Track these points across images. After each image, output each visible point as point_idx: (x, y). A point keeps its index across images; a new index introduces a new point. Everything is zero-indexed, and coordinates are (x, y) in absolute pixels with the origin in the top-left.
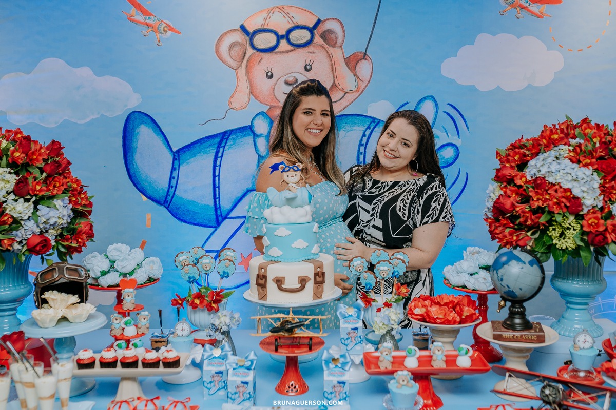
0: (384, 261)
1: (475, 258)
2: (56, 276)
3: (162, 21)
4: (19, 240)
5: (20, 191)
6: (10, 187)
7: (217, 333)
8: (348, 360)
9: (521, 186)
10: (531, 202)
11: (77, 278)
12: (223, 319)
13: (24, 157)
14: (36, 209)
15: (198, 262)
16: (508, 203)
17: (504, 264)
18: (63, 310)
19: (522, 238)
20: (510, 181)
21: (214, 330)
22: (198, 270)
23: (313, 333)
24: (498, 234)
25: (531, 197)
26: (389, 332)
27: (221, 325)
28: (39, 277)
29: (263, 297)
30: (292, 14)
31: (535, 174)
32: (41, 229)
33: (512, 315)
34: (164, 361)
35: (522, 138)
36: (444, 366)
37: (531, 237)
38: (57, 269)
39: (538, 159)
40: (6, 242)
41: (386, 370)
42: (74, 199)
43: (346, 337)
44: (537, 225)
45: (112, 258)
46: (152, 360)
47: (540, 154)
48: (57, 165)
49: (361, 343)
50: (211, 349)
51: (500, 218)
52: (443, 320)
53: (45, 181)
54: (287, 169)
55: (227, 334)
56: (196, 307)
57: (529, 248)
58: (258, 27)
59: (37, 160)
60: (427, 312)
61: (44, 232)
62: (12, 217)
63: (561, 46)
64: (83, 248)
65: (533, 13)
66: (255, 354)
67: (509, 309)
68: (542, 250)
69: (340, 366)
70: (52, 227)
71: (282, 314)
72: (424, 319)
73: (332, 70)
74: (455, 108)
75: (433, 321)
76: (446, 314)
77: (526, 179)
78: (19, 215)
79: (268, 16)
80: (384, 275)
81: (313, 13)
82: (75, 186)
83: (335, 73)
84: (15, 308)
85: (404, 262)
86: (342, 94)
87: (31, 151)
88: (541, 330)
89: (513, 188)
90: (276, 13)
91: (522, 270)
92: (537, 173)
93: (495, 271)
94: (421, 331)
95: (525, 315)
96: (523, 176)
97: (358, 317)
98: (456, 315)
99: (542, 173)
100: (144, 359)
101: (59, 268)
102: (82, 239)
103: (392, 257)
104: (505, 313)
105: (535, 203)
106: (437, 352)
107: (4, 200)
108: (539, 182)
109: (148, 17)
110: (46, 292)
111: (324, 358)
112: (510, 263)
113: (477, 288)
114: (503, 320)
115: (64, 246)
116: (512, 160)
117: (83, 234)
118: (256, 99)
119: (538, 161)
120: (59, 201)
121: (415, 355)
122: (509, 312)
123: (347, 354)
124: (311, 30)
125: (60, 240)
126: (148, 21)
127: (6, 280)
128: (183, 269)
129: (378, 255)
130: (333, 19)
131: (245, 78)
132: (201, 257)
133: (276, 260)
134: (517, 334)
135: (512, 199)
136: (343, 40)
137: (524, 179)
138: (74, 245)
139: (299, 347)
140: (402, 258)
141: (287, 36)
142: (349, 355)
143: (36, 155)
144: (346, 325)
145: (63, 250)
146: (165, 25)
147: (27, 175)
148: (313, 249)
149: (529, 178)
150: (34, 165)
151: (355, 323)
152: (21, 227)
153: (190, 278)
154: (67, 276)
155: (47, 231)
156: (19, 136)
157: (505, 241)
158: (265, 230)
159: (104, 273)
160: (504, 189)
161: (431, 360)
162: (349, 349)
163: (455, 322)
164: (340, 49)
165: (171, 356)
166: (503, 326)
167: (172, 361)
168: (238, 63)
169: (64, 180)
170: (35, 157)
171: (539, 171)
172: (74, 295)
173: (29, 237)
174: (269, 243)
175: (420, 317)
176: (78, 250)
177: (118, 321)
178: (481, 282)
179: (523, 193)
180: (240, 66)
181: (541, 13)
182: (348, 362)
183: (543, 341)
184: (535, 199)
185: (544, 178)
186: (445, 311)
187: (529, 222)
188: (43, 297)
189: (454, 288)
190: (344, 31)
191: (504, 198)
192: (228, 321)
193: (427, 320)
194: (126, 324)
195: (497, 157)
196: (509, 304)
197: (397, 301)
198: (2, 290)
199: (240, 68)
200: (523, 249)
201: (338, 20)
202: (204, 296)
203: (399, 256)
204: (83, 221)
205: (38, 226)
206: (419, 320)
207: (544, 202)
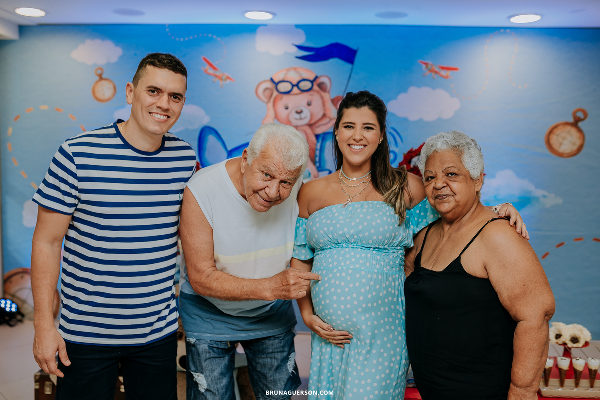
3: (224, 74)
63: (459, 96)
65: (442, 76)
109: (216, 71)
124: (312, 82)
126: (216, 74)
141: (297, 85)
146: (226, 77)
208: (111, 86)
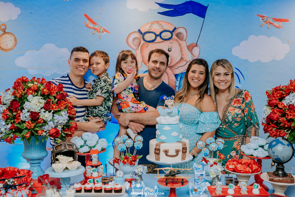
0: (214, 143)
1: (257, 142)
2: (63, 148)
3: (101, 27)
4: (45, 130)
5: (47, 107)
6: (42, 105)
7: (136, 176)
8: (201, 190)
9: (281, 109)
10: (287, 116)
11: (72, 149)
12: (139, 169)
13: (48, 92)
14: (53, 116)
15: (125, 142)
16: (275, 117)
17: (275, 145)
18: (66, 164)
19: (282, 133)
20: (276, 106)
21: (135, 174)
22: (126, 145)
23: (184, 177)
24: (269, 131)
25: (288, 114)
26: (217, 176)
27: (138, 172)
28: (54, 148)
29: (158, 159)
30: (162, 25)
31: (289, 103)
32: (55, 125)
33: (278, 169)
34: (115, 189)
35: (280, 86)
36: (247, 194)
37: (287, 133)
38: (63, 145)
39: (290, 96)
40: (40, 131)
41: (219, 195)
42: (69, 111)
43: (198, 178)
44: (290, 127)
45: (85, 140)
46: (109, 189)
47: (290, 94)
48: (62, 95)
49: (204, 181)
50: (135, 184)
51: (270, 123)
52: (244, 171)
53: (57, 103)
54: (168, 98)
55: (140, 176)
56: (125, 163)
57: (286, 138)
58: (147, 30)
59: (53, 93)
60: (236, 167)
61: (56, 127)
62: (43, 120)
63: (288, 42)
64: (73, 135)
65: (275, 26)
66: (158, 187)
67: (276, 167)
68: (292, 139)
69: (198, 193)
70: (60, 125)
71: (169, 167)
72: (234, 170)
73: (181, 51)
74: (238, 70)
75: (239, 172)
76: (244, 168)
77: (284, 105)
78: (46, 119)
79: (151, 25)
80: (213, 149)
81: (172, 24)
82: (70, 105)
83: (182, 53)
84: (40, 162)
85: (223, 143)
86: (185, 62)
87: (51, 89)
88: (292, 177)
89: (277, 110)
90: (155, 24)
91: (284, 148)
92: (290, 103)
93: (270, 149)
94: (229, 176)
95: (284, 170)
96: (282, 104)
97: (203, 169)
98: (250, 169)
99: (292, 102)
100: (105, 188)
101: (64, 144)
102: (72, 130)
103: (217, 141)
104: (274, 168)
105: (289, 117)
106: (243, 187)
107: (40, 111)
108: (291, 107)
109: (95, 25)
110: (58, 156)
111: (190, 189)
112: (278, 145)
113: (258, 156)
114: (273, 172)
115: (64, 134)
116: (276, 96)
117: (73, 128)
118: (145, 64)
119: (290, 97)
120: (63, 112)
121: (233, 187)
122: (276, 168)
123: (201, 187)
124: (172, 32)
125: (63, 131)
126: (95, 27)
127: (37, 149)
128: (118, 145)
129: (210, 139)
130: (182, 27)
131: (140, 54)
132: (127, 140)
133: (163, 141)
134: (281, 179)
135: (277, 115)
136: (186, 37)
137: (283, 105)
138: (69, 133)
139: (176, 183)
140: (221, 141)
141: (160, 35)
142: (202, 187)
143: (53, 90)
144: (198, 173)
145: (64, 135)
146: (103, 29)
147: (49, 100)
148: (180, 136)
149: (286, 105)
150: (51, 95)
151: (202, 172)
152: (47, 125)
153: (122, 149)
154: (68, 148)
155: (57, 127)
156: (44, 81)
157: (273, 135)
158: (158, 127)
159: (81, 147)
160: (273, 110)
161: (240, 191)
162: (199, 184)
163: (249, 172)
164: (185, 42)
165: (118, 187)
166: (273, 174)
167: (119, 189)
168: (137, 47)
169: (65, 102)
170: (52, 91)
171: (291, 101)
172: (70, 157)
173: (50, 129)
174: (160, 133)
175: (232, 170)
176: (71, 136)
177: (90, 170)
178: (261, 153)
179: (283, 112)
180: (138, 48)
181: (279, 26)
182: (202, 191)
183: (294, 182)
184: (289, 115)
185: (293, 105)
186: (244, 167)
187: (286, 126)
188: (56, 158)
189: (247, 156)
190: (187, 33)
191: (273, 114)
192: (142, 170)
193: (236, 171)
194: (93, 171)
195: (266, 94)
196: (276, 164)
197: (219, 161)
198: (35, 154)
199: (138, 49)
200: (283, 138)
201: (184, 28)
202: (129, 158)
203: (220, 140)
204: (72, 121)
205: (54, 124)
206: (232, 171)
207: (293, 116)
208: (13, 38)
